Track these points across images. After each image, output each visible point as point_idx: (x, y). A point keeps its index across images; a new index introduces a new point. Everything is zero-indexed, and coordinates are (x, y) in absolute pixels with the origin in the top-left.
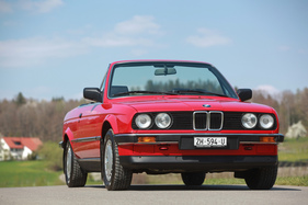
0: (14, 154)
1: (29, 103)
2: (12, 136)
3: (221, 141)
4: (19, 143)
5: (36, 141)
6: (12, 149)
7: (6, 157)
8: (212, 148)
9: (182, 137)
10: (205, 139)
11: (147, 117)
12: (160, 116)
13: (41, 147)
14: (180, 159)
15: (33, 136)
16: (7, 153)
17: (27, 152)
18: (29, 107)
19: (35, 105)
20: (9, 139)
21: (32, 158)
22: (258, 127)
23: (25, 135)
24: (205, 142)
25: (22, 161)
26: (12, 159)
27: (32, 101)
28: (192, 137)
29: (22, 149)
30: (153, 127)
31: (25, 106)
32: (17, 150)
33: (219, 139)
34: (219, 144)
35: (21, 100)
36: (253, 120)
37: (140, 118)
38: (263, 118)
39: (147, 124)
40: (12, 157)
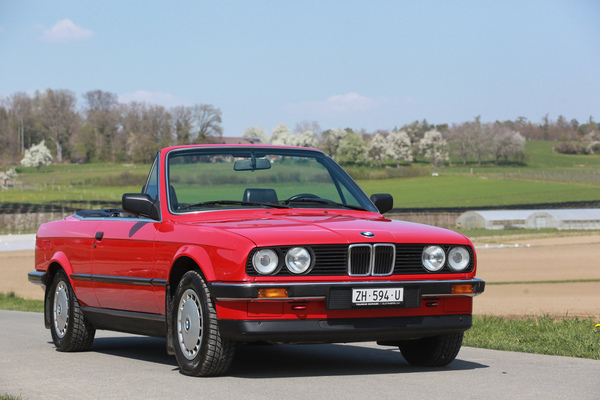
3: (394, 295)
8: (381, 306)
9: (333, 288)
10: (370, 291)
11: (272, 255)
12: (293, 252)
14: (324, 326)
22: (446, 269)
24: (370, 297)
28: (349, 289)
30: (282, 271)
33: (391, 292)
34: (392, 299)
36: (438, 257)
37: (259, 255)
38: (454, 252)
39: (271, 267)
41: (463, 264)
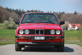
0: (73, 28)
1: (78, 14)
2: (73, 23)
3: (43, 38)
4: (74, 25)
5: (79, 25)
6: (72, 27)
7: (71, 29)
8: (40, 40)
9: (31, 37)
10: (38, 37)
11: (23, 31)
12: (26, 30)
13: (80, 27)
14: (32, 43)
15: (79, 23)
16: (71, 28)
17: (76, 28)
18: (78, 15)
19: (79, 15)
20: (72, 24)
21: (78, 30)
23: (77, 23)
24: (38, 38)
25: (75, 30)
26: (72, 30)
27: (79, 13)
28: (34, 37)
29: (75, 27)
30: (24, 34)
31: (77, 15)
32: (74, 27)
33: (42, 38)
34: (42, 39)
35: (76, 13)
36: (54, 32)
37: (20, 31)
38: (57, 31)
39: (23, 33)
40: (72, 29)
41: (59, 33)
